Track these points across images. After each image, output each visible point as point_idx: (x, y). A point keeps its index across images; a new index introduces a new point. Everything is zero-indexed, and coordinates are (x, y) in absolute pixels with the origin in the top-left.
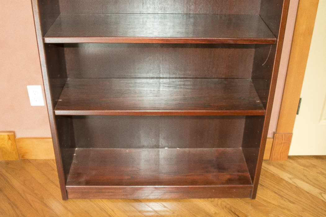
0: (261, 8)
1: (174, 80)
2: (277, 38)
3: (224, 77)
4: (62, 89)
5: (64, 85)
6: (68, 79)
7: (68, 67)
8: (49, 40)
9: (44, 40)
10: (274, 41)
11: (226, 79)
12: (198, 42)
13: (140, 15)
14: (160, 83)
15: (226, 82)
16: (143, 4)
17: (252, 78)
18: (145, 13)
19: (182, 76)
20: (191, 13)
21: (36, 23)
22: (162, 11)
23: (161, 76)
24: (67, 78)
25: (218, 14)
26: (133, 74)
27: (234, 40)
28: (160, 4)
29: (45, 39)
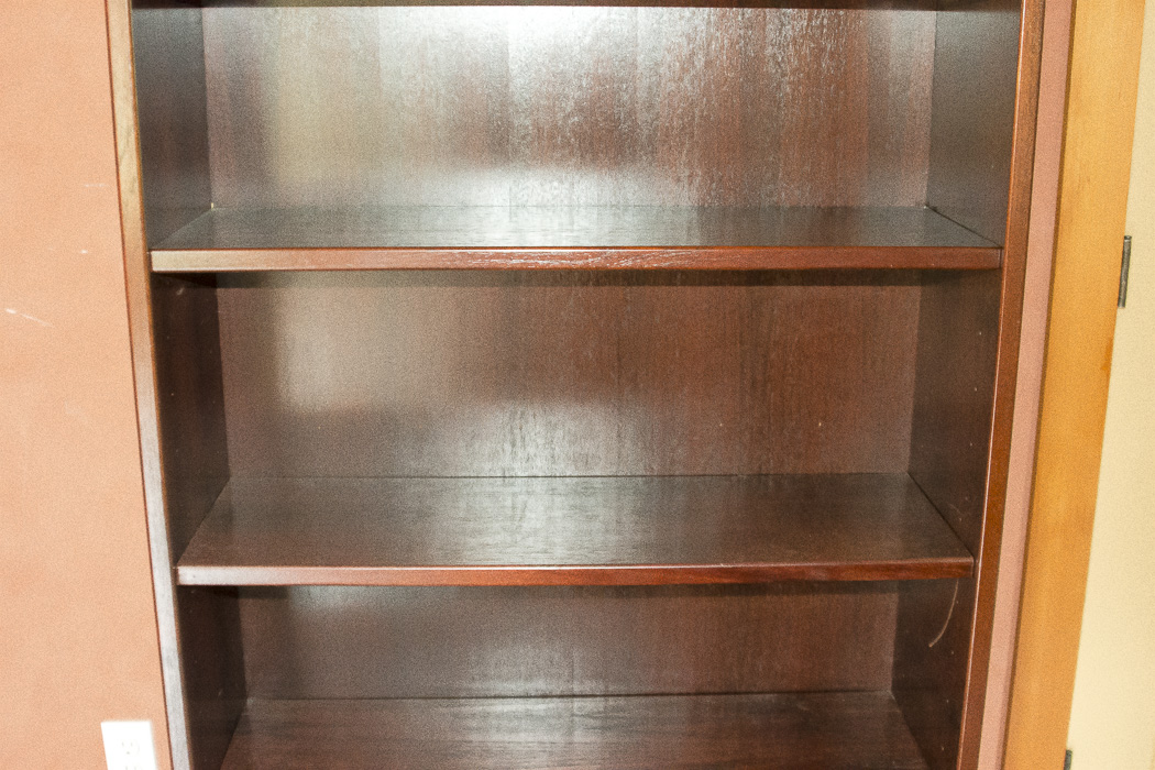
0: (914, 449)
1: (622, 701)
2: (976, 556)
3: (795, 686)
4: (230, 741)
5: (236, 723)
6: (250, 702)
7: (249, 658)
8: (193, 575)
9: (175, 575)
10: (965, 567)
11: (801, 693)
12: (708, 580)
13: (504, 485)
14: (573, 715)
15: (802, 706)
16: (513, 445)
17: (893, 689)
18: (519, 474)
19: (650, 689)
20: (677, 473)
21: (150, 520)
22: (577, 468)
23: (577, 688)
24: (244, 696)
25: (767, 475)
26: (477, 685)
27: (828, 569)
28: (572, 443)
29: (180, 572)
